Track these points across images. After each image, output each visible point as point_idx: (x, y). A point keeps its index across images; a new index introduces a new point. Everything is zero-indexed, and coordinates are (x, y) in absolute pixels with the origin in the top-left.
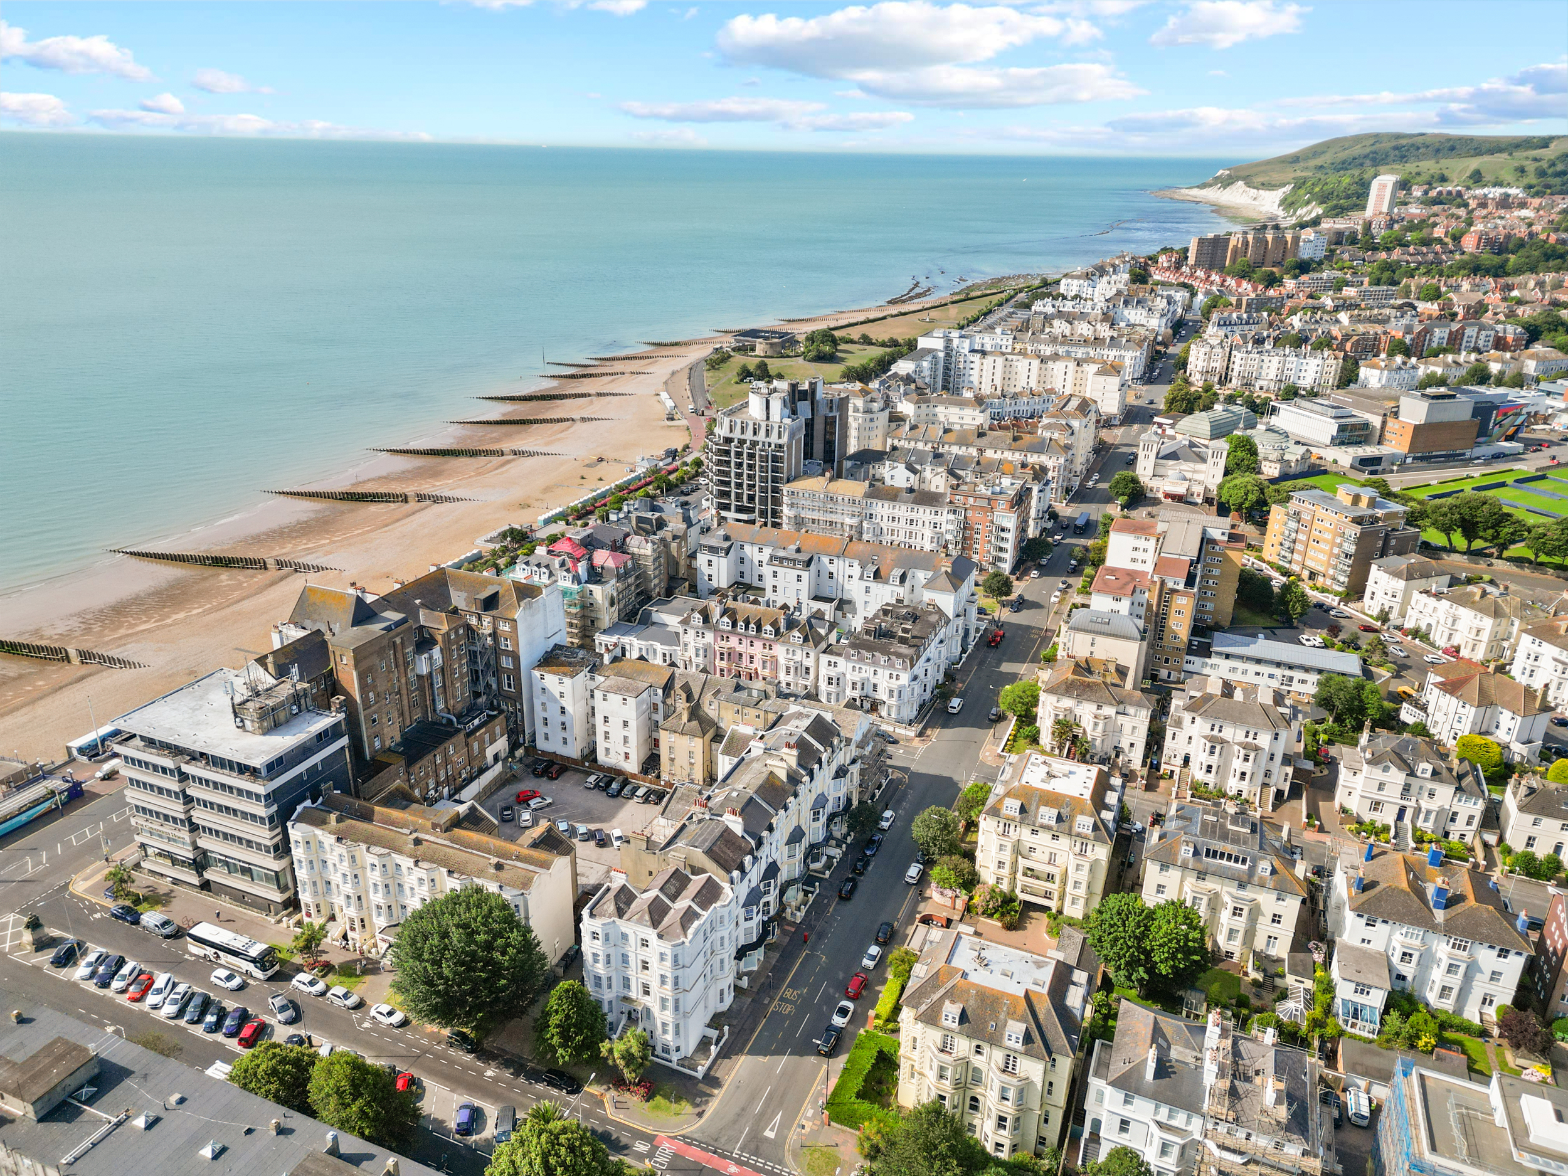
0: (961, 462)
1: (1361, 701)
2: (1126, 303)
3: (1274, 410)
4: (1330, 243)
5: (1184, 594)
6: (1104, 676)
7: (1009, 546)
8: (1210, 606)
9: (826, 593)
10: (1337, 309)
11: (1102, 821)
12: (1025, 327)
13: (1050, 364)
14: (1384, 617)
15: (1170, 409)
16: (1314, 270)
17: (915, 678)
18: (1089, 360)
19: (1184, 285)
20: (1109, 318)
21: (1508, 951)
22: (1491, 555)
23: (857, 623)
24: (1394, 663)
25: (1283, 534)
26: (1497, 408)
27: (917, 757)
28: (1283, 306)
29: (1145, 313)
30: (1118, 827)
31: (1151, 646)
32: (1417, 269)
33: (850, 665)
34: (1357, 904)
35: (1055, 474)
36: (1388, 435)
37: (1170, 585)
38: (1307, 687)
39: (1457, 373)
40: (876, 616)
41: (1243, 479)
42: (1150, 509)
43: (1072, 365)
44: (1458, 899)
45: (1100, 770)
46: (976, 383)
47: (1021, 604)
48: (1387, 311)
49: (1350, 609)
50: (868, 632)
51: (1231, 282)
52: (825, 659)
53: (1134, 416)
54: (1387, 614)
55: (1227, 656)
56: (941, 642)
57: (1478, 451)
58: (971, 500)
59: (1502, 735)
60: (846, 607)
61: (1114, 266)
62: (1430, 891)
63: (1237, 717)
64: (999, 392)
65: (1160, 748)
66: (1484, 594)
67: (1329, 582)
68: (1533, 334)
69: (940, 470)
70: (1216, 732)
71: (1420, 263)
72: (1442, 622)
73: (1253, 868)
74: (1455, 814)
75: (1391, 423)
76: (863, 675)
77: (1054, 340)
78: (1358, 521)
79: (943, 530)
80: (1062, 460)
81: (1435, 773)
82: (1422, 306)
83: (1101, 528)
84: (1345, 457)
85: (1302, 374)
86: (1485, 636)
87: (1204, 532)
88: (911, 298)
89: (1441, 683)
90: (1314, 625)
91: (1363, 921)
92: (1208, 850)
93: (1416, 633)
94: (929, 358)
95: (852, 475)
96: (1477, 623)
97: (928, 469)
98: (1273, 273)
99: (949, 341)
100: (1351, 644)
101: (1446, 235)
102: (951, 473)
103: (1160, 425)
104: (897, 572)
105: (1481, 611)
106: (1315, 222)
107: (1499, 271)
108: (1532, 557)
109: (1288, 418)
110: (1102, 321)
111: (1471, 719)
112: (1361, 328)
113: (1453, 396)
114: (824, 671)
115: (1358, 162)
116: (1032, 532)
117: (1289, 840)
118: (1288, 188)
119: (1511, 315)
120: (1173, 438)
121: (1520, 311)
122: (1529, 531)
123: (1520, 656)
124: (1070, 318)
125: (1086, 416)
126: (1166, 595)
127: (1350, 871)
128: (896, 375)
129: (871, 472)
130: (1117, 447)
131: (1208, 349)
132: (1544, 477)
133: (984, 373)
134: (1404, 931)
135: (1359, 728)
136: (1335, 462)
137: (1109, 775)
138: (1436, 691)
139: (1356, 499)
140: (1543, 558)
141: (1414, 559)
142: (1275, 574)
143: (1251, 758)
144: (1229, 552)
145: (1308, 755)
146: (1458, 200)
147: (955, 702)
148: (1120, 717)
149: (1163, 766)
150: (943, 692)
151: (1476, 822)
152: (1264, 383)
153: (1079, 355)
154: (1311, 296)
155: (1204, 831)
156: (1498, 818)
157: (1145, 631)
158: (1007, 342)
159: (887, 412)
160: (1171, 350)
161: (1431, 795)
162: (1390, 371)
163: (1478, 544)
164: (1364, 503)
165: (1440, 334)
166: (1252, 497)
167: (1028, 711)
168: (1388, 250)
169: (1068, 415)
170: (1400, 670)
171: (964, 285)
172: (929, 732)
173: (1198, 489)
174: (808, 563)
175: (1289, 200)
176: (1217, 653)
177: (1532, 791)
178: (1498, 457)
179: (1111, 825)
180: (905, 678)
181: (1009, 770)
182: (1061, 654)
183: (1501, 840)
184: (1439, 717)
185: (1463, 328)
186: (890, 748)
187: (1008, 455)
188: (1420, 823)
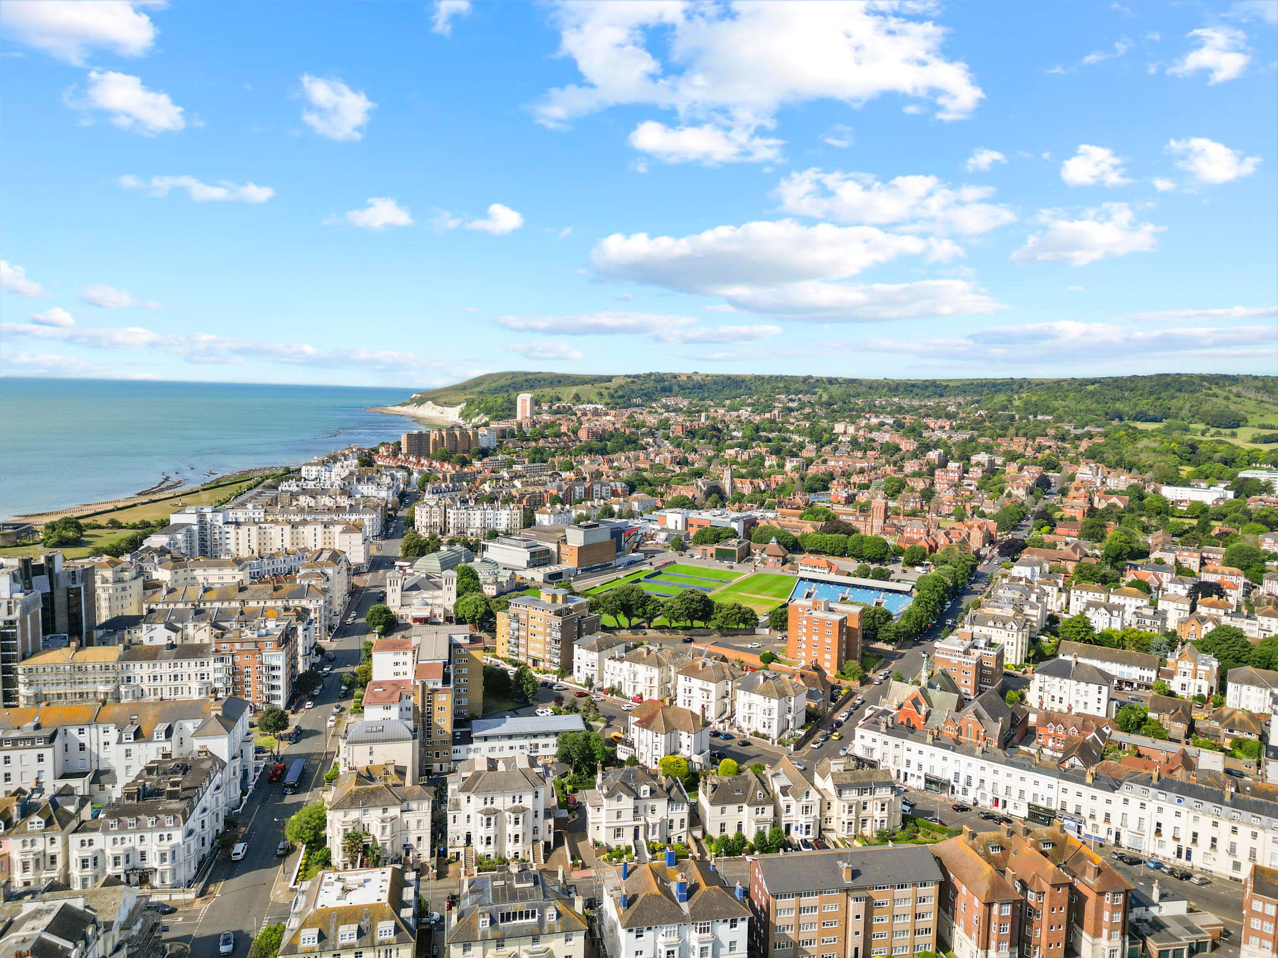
0: (224, 614)
1: (590, 749)
2: (359, 480)
3: (484, 548)
4: (498, 437)
5: (444, 692)
6: (386, 779)
7: (281, 682)
8: (465, 702)
9: (79, 767)
10: (512, 479)
11: (402, 920)
12: (274, 501)
13: (301, 528)
14: (589, 683)
15: (406, 555)
16: (492, 455)
17: (190, 833)
18: (333, 523)
19: (402, 467)
20: (346, 491)
21: (736, 920)
22: (644, 628)
23: (116, 792)
24: (604, 716)
25: (509, 634)
26: (624, 531)
27: (200, 920)
28: (475, 479)
29: (374, 487)
30: (418, 924)
31: (422, 744)
32: (556, 452)
33: (110, 838)
34: (626, 922)
35: (317, 615)
36: (563, 557)
37: (430, 686)
38: (549, 749)
39: (595, 513)
40: (139, 777)
41: (471, 597)
42: (403, 633)
43: (320, 528)
44: (695, 887)
45: (394, 870)
46: (233, 550)
47: (299, 735)
48: (544, 478)
49: (565, 683)
50: (129, 796)
51: (436, 464)
52: (75, 839)
53: (378, 564)
54: (591, 680)
55: (486, 738)
56: (218, 788)
57: (619, 561)
58: (238, 646)
59: (685, 752)
60: (103, 778)
61: (344, 455)
62: (674, 888)
63: (502, 787)
64: (256, 554)
65: (444, 834)
66: (649, 652)
67: (547, 665)
68: (632, 488)
69: (203, 625)
70: (489, 805)
71: (557, 448)
72: (627, 678)
73: (541, 919)
74: (671, 821)
75: (563, 548)
76: (127, 845)
77: (301, 510)
78: (558, 613)
79: (211, 679)
80: (321, 602)
81: (652, 792)
82: (565, 475)
83: (364, 654)
84: (538, 575)
85: (498, 522)
86: (656, 683)
87: (450, 639)
88: (162, 490)
89: (638, 722)
90: (544, 700)
91: (634, 934)
92: (502, 915)
93: (612, 691)
94: (184, 531)
95: (103, 642)
96: (649, 674)
97: (190, 626)
98: (464, 457)
99: (202, 516)
100: (572, 709)
101: (568, 429)
102: (215, 625)
103: (401, 567)
104: (162, 727)
105: (649, 664)
106: (486, 425)
107: (603, 452)
108: (668, 625)
109: (495, 551)
110: (341, 494)
111: (663, 745)
112: (530, 489)
113: (597, 526)
114: (76, 854)
115: (505, 389)
116: (301, 668)
117: (565, 882)
118: (463, 405)
119: (616, 477)
120: (413, 574)
121: (621, 474)
122: (663, 606)
123: (680, 691)
124: (313, 494)
125: (338, 564)
126: (428, 695)
127: (615, 892)
128: (149, 548)
129: (127, 637)
130: (368, 589)
131: (428, 509)
132: (660, 573)
133: (240, 541)
134: (664, 932)
135: (593, 772)
136: (533, 579)
137: (402, 872)
138: (637, 728)
139: (554, 598)
140: (674, 624)
141: (600, 635)
142: (508, 667)
143: (521, 820)
144: (472, 652)
145: (561, 805)
146: (568, 411)
147: (239, 848)
148: (405, 815)
149: (449, 851)
150: (223, 842)
151: (686, 823)
152: (473, 530)
153: (326, 520)
154: (493, 472)
155: (496, 899)
156: (698, 816)
157: (415, 730)
158: (259, 515)
159: (141, 580)
160: (400, 514)
161: (653, 811)
162: (555, 515)
163: (635, 621)
164: (560, 600)
165: (579, 490)
166: (481, 610)
167: (316, 834)
168: (536, 440)
169: (322, 565)
170: (609, 720)
171: (213, 478)
172: (211, 888)
173: (439, 611)
174: (51, 739)
175: (465, 413)
176: (478, 738)
177: (715, 787)
178: (632, 563)
179: (411, 922)
180: (178, 836)
181: (302, 899)
182: (342, 769)
183: (704, 833)
184: (643, 749)
185: (592, 485)
186: (165, 920)
187: (270, 603)
188: (650, 838)
